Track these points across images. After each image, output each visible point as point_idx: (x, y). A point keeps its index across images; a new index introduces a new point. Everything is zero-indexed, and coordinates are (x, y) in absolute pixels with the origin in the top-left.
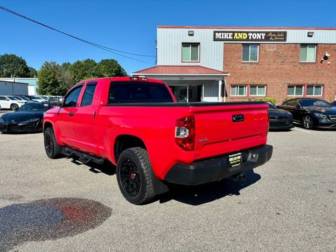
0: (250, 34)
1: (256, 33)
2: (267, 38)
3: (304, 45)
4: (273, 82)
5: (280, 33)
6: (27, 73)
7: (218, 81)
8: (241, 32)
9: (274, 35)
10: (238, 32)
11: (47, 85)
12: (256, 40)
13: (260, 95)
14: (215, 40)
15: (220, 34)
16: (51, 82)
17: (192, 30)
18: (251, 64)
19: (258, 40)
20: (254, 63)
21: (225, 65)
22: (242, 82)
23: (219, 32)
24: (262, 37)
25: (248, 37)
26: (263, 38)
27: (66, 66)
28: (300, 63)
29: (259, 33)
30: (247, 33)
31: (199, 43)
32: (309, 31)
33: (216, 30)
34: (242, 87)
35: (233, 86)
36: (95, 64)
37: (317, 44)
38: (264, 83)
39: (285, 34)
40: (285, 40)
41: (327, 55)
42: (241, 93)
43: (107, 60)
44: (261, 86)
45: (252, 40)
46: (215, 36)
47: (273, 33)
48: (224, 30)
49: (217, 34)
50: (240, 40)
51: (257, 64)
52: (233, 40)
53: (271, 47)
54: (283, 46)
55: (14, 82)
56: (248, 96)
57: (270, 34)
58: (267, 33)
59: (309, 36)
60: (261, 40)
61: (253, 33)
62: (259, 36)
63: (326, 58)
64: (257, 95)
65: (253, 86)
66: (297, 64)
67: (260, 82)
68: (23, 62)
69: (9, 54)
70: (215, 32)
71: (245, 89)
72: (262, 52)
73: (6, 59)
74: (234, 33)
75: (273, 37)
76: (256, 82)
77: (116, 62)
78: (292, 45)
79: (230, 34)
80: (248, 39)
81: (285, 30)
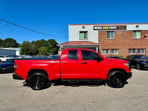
0: (110, 27)
1: (113, 26)
2: (118, 29)
3: (135, 31)
4: (122, 47)
5: (123, 26)
6: (16, 45)
7: (96, 48)
8: (106, 26)
9: (121, 27)
10: (104, 26)
11: (24, 51)
12: (113, 29)
13: (116, 53)
14: (94, 30)
16: (26, 49)
17: (84, 26)
18: (111, 40)
19: (114, 29)
21: (99, 40)
22: (107, 48)
23: (96, 26)
24: (115, 28)
25: (109, 28)
26: (116, 28)
27: (33, 42)
28: (133, 39)
29: (114, 26)
30: (109, 26)
31: (87, 32)
32: (136, 25)
33: (95, 25)
34: (107, 50)
35: (103, 50)
36: (46, 41)
37: (141, 31)
38: (118, 48)
39: (126, 26)
40: (126, 29)
41: (146, 35)
42: (107, 53)
43: (51, 40)
44: (116, 50)
45: (111, 29)
47: (120, 26)
48: (98, 25)
49: (95, 27)
50: (105, 29)
51: (114, 40)
52: (102, 29)
53: (119, 32)
54: (125, 32)
55: (10, 50)
56: (110, 54)
57: (119, 27)
58: (117, 26)
59: (136, 27)
60: (115, 29)
61: (111, 26)
62: (114, 28)
63: (145, 37)
64: (115, 54)
65: (112, 50)
66: (132, 39)
67: (115, 48)
68: (15, 41)
69: (9, 38)
71: (109, 51)
72: (116, 35)
73: (8, 40)
74: (102, 26)
76: (114, 48)
77: (55, 40)
78: (129, 31)
79: (101, 27)
80: (109, 29)
81: (126, 25)
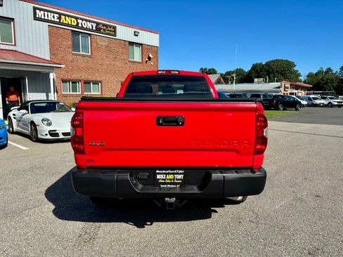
0: (80, 21)
1: (87, 20)
2: (98, 30)
3: (131, 43)
4: (108, 78)
5: (110, 26)
7: (49, 74)
8: (69, 16)
9: (105, 28)
10: (65, 15)
12: (86, 29)
13: (95, 92)
14: (36, 18)
15: (42, 12)
18: (84, 56)
19: (89, 30)
20: (87, 56)
21: (52, 54)
22: (75, 76)
23: (40, 10)
24: (92, 27)
25: (78, 23)
26: (94, 28)
28: (130, 61)
29: (90, 21)
30: (77, 18)
31: (13, 19)
32: (135, 30)
33: (37, 6)
34: (74, 82)
35: (64, 81)
37: (141, 44)
38: (99, 79)
39: (115, 28)
40: (115, 35)
41: (151, 56)
42: (74, 89)
44: (95, 83)
45: (82, 28)
46: (35, 13)
47: (104, 25)
48: (47, 8)
49: (38, 11)
50: (68, 25)
51: (90, 57)
52: (59, 23)
53: (102, 40)
54: (114, 41)
56: (82, 93)
57: (101, 26)
58: (98, 24)
59: (135, 35)
60: (92, 30)
61: (83, 20)
62: (89, 25)
63: (149, 58)
64: (92, 93)
65: (87, 82)
66: (127, 62)
67: (94, 78)
70: (35, 9)
71: (79, 85)
72: (94, 45)
74: (60, 15)
75: (104, 30)
76: (90, 78)
78: (122, 42)
79: (56, 15)
80: (77, 26)
81: (114, 25)
